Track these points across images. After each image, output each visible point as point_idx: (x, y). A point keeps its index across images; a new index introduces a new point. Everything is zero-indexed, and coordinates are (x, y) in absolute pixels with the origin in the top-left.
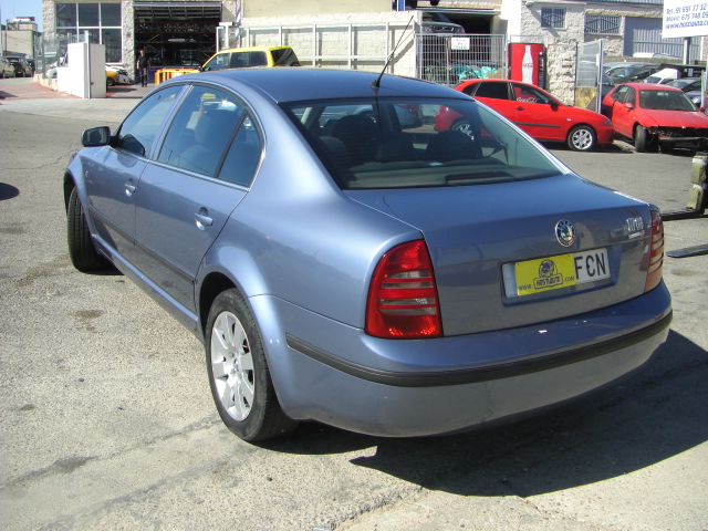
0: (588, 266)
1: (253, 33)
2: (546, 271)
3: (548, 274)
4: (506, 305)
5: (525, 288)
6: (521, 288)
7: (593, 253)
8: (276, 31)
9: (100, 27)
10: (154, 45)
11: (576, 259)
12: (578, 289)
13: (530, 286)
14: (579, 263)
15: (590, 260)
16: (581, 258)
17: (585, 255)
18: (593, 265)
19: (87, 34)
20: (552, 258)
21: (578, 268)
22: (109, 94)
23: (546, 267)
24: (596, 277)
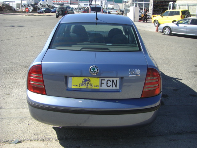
0: (107, 83)
1: (179, 5)
2: (86, 82)
3: (87, 83)
4: (67, 90)
5: (75, 86)
6: (73, 86)
7: (111, 79)
8: (186, 5)
9: (144, 3)
10: (160, 8)
11: (101, 80)
12: (100, 90)
13: (77, 86)
14: (102, 81)
15: (109, 82)
16: (104, 80)
17: (106, 79)
18: (110, 83)
19: (135, 4)
20: (89, 78)
21: (101, 83)
22: (140, 21)
23: (86, 81)
24: (111, 88)
